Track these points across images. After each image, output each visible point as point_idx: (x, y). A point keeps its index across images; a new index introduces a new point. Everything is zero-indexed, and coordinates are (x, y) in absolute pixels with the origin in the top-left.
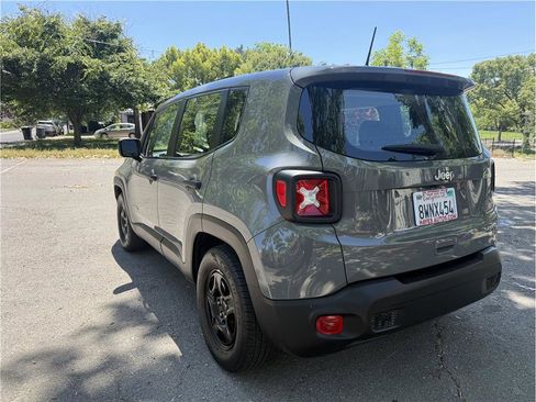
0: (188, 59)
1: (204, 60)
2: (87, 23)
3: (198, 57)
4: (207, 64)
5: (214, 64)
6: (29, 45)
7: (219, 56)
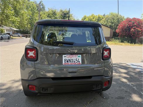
0: (89, 18)
1: (93, 18)
2: (62, 11)
3: (92, 18)
4: (94, 20)
5: (96, 19)
6: (49, 17)
7: (98, 17)
